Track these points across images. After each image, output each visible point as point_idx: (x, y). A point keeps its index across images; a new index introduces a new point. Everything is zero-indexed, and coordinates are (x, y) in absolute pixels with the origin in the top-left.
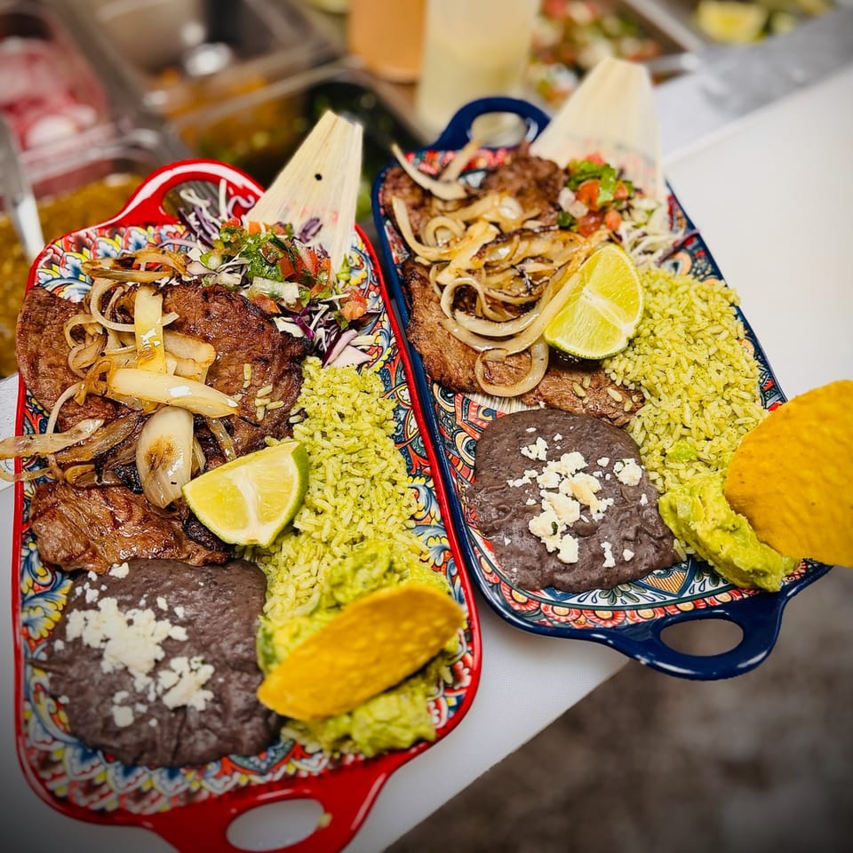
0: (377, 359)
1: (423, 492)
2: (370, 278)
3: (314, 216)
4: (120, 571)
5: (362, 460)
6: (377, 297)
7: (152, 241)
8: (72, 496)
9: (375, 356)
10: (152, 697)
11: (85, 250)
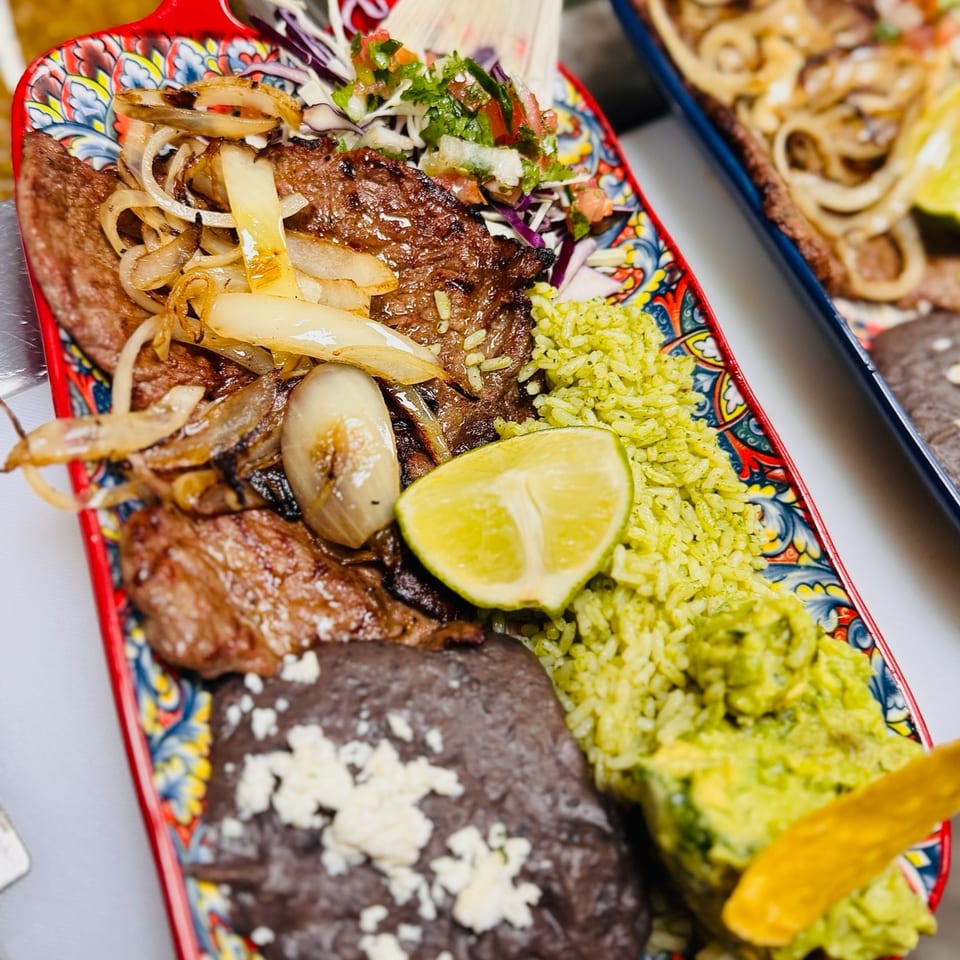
0: (635, 289)
1: (774, 511)
2: (599, 153)
3: (484, 43)
4: (305, 670)
5: (665, 458)
6: (620, 185)
7: (214, 67)
8: (187, 531)
9: (630, 283)
10: (428, 911)
11: (101, 75)
